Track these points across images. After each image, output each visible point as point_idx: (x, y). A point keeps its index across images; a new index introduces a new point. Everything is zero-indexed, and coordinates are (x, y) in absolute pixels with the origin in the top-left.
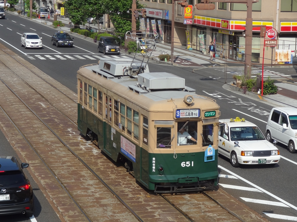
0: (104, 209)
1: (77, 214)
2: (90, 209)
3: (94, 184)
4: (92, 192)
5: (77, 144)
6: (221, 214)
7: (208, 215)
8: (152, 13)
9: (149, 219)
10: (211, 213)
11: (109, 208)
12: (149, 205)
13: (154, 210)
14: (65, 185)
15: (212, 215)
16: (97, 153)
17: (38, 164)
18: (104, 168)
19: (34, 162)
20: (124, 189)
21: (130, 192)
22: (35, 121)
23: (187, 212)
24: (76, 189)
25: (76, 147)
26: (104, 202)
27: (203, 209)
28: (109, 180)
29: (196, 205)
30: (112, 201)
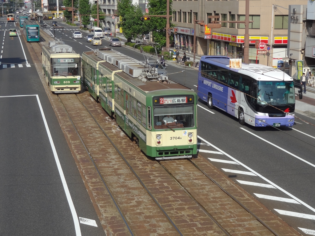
0: (118, 177)
1: (98, 181)
2: (109, 177)
3: (115, 159)
4: (113, 164)
5: (110, 129)
6: (205, 181)
7: (194, 182)
8: (183, 30)
9: (150, 184)
10: (197, 181)
11: (123, 177)
12: (153, 174)
13: (155, 178)
14: (94, 159)
15: (197, 182)
16: (123, 135)
17: (78, 144)
18: (126, 146)
19: (75, 142)
20: (137, 162)
21: (141, 164)
22: (84, 112)
23: (179, 180)
24: (102, 162)
25: (109, 131)
26: (120, 172)
27: (192, 177)
28: (127, 155)
29: (187, 174)
30: (126, 171)
